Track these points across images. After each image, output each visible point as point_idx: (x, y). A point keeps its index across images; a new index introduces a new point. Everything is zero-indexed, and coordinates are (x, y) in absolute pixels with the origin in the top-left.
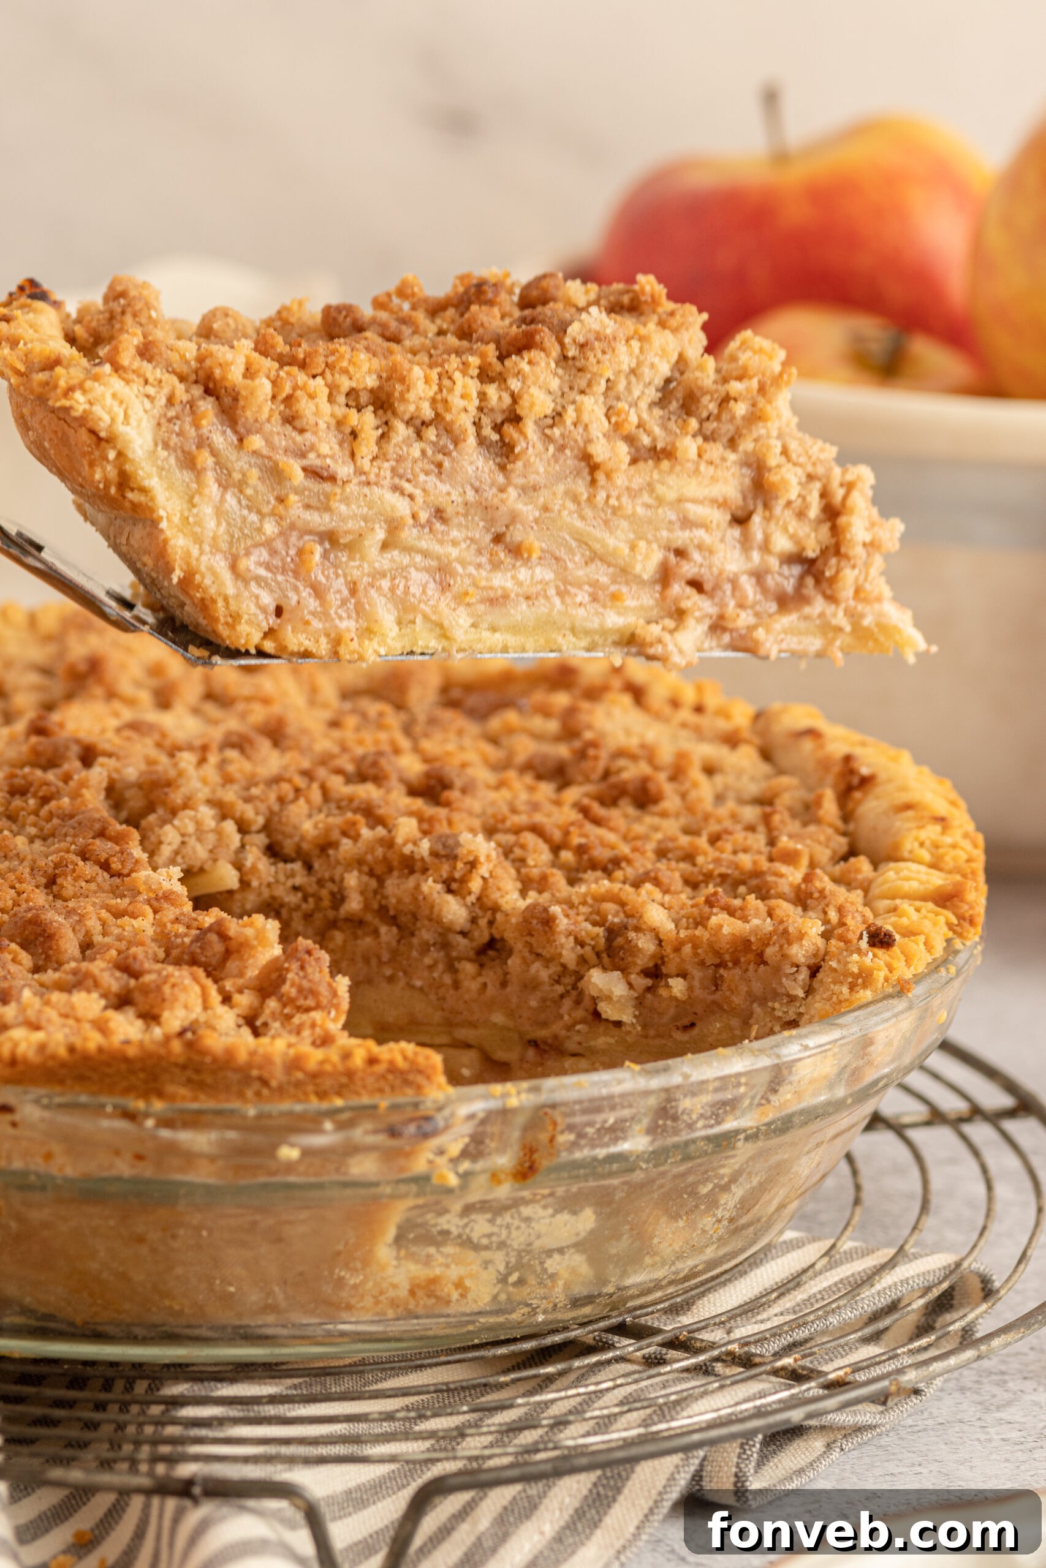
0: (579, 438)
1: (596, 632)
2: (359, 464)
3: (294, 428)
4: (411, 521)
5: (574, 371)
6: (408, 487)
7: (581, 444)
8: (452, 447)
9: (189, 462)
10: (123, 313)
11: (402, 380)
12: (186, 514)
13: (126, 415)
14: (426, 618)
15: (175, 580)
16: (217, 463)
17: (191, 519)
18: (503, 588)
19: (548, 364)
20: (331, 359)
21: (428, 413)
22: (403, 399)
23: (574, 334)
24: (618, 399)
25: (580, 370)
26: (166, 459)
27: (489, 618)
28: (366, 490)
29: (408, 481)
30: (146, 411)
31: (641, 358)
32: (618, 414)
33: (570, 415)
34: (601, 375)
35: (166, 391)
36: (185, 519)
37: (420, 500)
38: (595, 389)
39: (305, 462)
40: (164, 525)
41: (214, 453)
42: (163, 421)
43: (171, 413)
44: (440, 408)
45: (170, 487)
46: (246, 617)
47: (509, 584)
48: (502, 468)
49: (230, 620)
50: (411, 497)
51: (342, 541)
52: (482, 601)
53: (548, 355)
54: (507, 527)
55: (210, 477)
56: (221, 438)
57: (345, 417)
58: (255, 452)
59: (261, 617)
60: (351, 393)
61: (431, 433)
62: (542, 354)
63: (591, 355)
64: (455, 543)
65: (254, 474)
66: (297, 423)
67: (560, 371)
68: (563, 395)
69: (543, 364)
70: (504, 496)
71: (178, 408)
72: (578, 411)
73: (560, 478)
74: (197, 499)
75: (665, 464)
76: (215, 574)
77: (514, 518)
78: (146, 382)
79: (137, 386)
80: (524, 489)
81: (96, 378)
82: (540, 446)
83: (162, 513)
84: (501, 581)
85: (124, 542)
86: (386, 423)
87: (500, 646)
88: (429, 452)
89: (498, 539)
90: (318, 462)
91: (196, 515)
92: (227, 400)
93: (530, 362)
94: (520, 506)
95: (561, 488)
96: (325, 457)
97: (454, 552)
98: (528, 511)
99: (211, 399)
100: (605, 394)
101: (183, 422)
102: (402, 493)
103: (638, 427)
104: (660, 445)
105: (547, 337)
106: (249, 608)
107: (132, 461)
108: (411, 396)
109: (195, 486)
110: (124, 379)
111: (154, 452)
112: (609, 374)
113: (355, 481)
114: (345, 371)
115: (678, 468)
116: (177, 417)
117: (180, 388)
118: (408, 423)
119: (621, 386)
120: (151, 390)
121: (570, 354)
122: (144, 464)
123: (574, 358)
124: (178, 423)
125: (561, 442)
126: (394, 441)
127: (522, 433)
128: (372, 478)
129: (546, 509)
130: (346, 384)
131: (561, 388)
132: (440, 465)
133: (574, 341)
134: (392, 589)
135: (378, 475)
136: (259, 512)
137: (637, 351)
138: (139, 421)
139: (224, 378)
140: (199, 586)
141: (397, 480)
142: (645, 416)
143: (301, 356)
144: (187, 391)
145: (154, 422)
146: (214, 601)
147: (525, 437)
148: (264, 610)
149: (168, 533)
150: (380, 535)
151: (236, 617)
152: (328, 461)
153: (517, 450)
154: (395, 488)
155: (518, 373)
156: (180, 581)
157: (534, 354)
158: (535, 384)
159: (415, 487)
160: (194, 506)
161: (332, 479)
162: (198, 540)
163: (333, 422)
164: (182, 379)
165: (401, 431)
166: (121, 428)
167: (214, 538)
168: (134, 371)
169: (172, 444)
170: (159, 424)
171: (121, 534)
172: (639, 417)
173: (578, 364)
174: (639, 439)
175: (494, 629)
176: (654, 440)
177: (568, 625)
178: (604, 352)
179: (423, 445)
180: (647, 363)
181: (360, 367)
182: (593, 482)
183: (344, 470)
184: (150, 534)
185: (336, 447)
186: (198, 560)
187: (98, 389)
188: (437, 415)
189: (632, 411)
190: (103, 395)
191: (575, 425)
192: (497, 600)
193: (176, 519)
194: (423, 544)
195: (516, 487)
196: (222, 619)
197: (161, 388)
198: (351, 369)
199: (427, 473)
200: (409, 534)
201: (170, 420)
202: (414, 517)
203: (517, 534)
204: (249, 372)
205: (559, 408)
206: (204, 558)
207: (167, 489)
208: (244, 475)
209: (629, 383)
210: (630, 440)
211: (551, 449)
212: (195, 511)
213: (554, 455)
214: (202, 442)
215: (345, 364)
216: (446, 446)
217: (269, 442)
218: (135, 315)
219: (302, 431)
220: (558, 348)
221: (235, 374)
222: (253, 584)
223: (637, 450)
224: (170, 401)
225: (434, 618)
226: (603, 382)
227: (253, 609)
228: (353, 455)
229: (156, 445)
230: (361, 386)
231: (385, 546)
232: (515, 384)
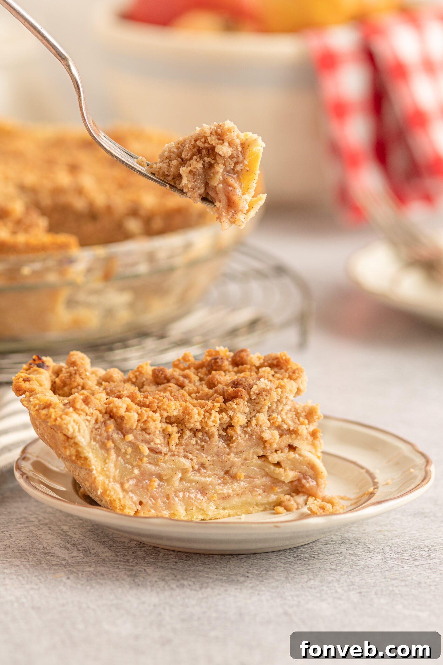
0: (258, 431)
1: (266, 504)
2: (171, 448)
3: (146, 433)
4: (191, 469)
5: (254, 404)
6: (190, 456)
7: (259, 433)
8: (208, 440)
9: (103, 446)
10: (75, 374)
11: (189, 414)
12: (103, 467)
13: (79, 429)
14: (197, 508)
15: (99, 493)
16: (115, 446)
17: (105, 469)
18: (228, 493)
19: (244, 403)
20: (160, 404)
21: (198, 426)
22: (189, 422)
23: (254, 390)
24: (273, 412)
25: (257, 403)
26: (95, 445)
27: (223, 505)
28: (173, 458)
29: (190, 453)
30: (87, 426)
31: (282, 395)
32: (273, 419)
33: (254, 422)
34: (266, 405)
35: (95, 417)
36: (103, 469)
37: (195, 461)
38: (263, 410)
39: (149, 446)
40: (94, 472)
41: (113, 442)
42: (94, 430)
43: (97, 426)
44: (204, 425)
45: (97, 457)
46: (127, 506)
47: (230, 491)
48: (228, 445)
49: (121, 507)
50: (192, 460)
51: (164, 478)
52: (219, 499)
53: (244, 400)
54: (230, 468)
55: (113, 452)
56: (116, 436)
57: (166, 428)
58: (130, 442)
59: (134, 505)
60: (168, 418)
61: (200, 435)
62: (242, 400)
63: (261, 397)
64: (209, 476)
65: (130, 450)
66: (148, 431)
67: (249, 405)
68: (251, 413)
69: (242, 404)
70: (229, 457)
71: (99, 424)
72: (257, 420)
73: (251, 447)
74: (107, 461)
75: (294, 436)
76: (115, 490)
77: (233, 465)
78: (87, 414)
79: (83, 417)
80: (236, 454)
81: (67, 414)
82: (243, 435)
83: (93, 467)
84: (227, 490)
85: (77, 474)
86: (182, 430)
87: (227, 515)
88: (199, 442)
89: (227, 473)
90: (155, 446)
91: (107, 467)
92: (119, 420)
93: (237, 404)
94: (236, 460)
95: (252, 451)
96: (158, 444)
97: (209, 480)
98: (238, 461)
99: (112, 420)
100: (268, 411)
101: (102, 430)
102: (188, 459)
103: (282, 421)
104: (291, 428)
105: (244, 393)
106: (128, 503)
107: (81, 447)
108: (192, 421)
109: (106, 455)
110: (78, 414)
111: (90, 442)
112: (269, 404)
113: (169, 454)
114: (165, 409)
115: (299, 437)
116: (99, 428)
117: (100, 416)
118: (191, 430)
119: (274, 407)
120: (89, 418)
121: (253, 398)
122: (86, 448)
123: (254, 399)
124: (100, 430)
125: (251, 433)
126: (185, 438)
127: (235, 431)
128: (176, 453)
129: (246, 459)
130: (165, 414)
131: (249, 411)
132: (203, 447)
133: (254, 393)
134: (184, 497)
135: (178, 452)
136: (132, 465)
137: (280, 393)
138: (84, 431)
139: (117, 412)
140: (108, 496)
141: (186, 453)
142: (284, 417)
143: (148, 403)
144: (103, 417)
145: (90, 430)
146: (115, 501)
147: (237, 433)
148: (135, 503)
149: (96, 475)
150: (180, 475)
151: (124, 507)
152: (159, 446)
153: (234, 438)
154: (185, 457)
155: (232, 409)
156: (101, 493)
157: (238, 400)
158: (239, 411)
159: (193, 456)
160: (106, 463)
161: (160, 453)
162: (108, 477)
163: (161, 430)
164: (101, 412)
165: (188, 433)
166: (77, 434)
167: (114, 477)
168: (82, 410)
169: (97, 439)
170: (92, 431)
171: (76, 471)
172: (282, 418)
173: (256, 401)
174: (282, 427)
175: (224, 509)
176: (289, 426)
177: (255, 503)
178: (267, 396)
179: (196, 439)
180: (284, 397)
181: (171, 408)
182: (265, 447)
183: (164, 449)
184: (88, 474)
185: (162, 440)
186: (108, 485)
187: (67, 418)
188: (202, 427)
189: (279, 417)
190: (70, 421)
191: (256, 425)
192: (225, 498)
193: (99, 469)
194: (196, 478)
195: (234, 452)
196: (118, 508)
197: (93, 416)
198: (168, 408)
199: (198, 450)
200: (191, 475)
201: (96, 429)
202: (193, 467)
203: (234, 471)
204: (128, 410)
205: (249, 419)
206: (110, 484)
207: (95, 457)
208: (126, 450)
209: (277, 405)
210: (279, 428)
211: (247, 436)
212: (107, 465)
213: (248, 438)
214: (108, 438)
215: (165, 407)
216: (206, 439)
217: (136, 438)
218: (80, 375)
219: (149, 434)
220: (247, 396)
221: (122, 412)
222: (130, 493)
223: (282, 431)
224: (96, 422)
225: (200, 507)
226: (267, 407)
227: (130, 503)
228: (168, 443)
229: (91, 440)
230: (172, 415)
231: (181, 479)
232: (231, 413)
